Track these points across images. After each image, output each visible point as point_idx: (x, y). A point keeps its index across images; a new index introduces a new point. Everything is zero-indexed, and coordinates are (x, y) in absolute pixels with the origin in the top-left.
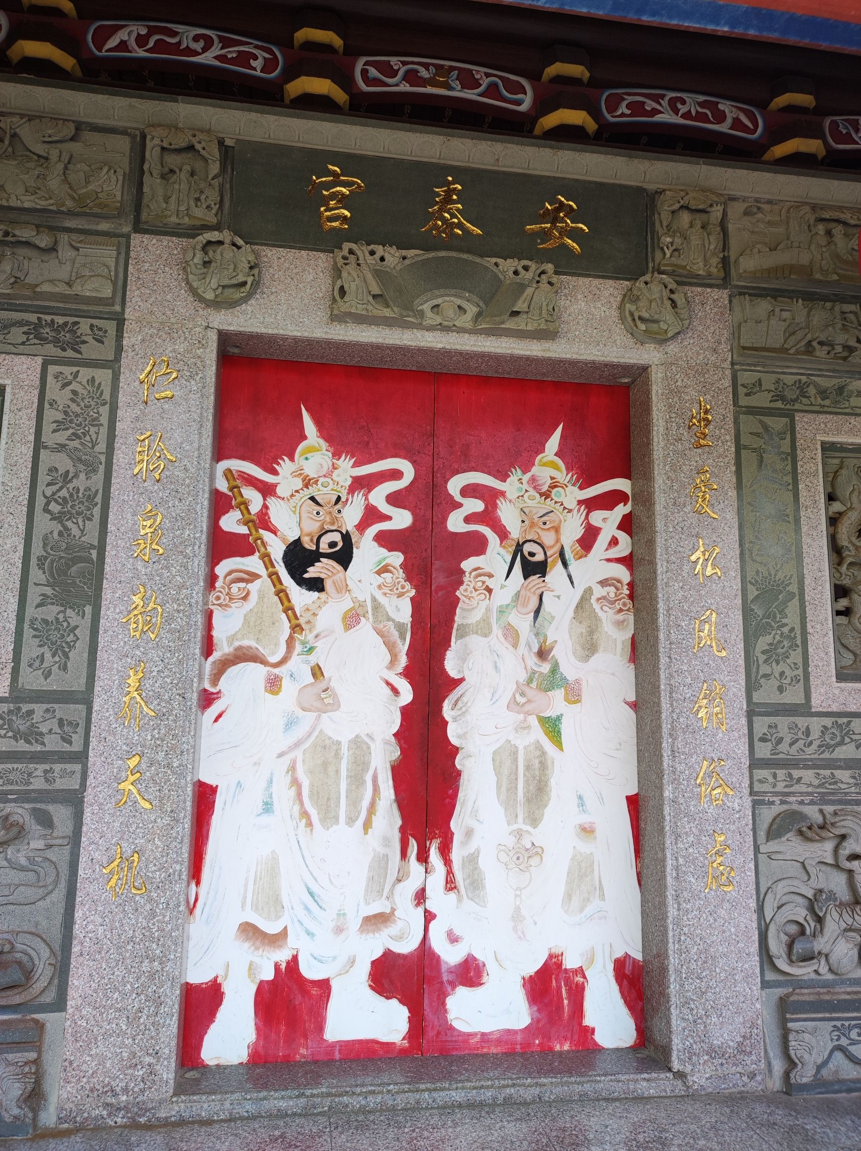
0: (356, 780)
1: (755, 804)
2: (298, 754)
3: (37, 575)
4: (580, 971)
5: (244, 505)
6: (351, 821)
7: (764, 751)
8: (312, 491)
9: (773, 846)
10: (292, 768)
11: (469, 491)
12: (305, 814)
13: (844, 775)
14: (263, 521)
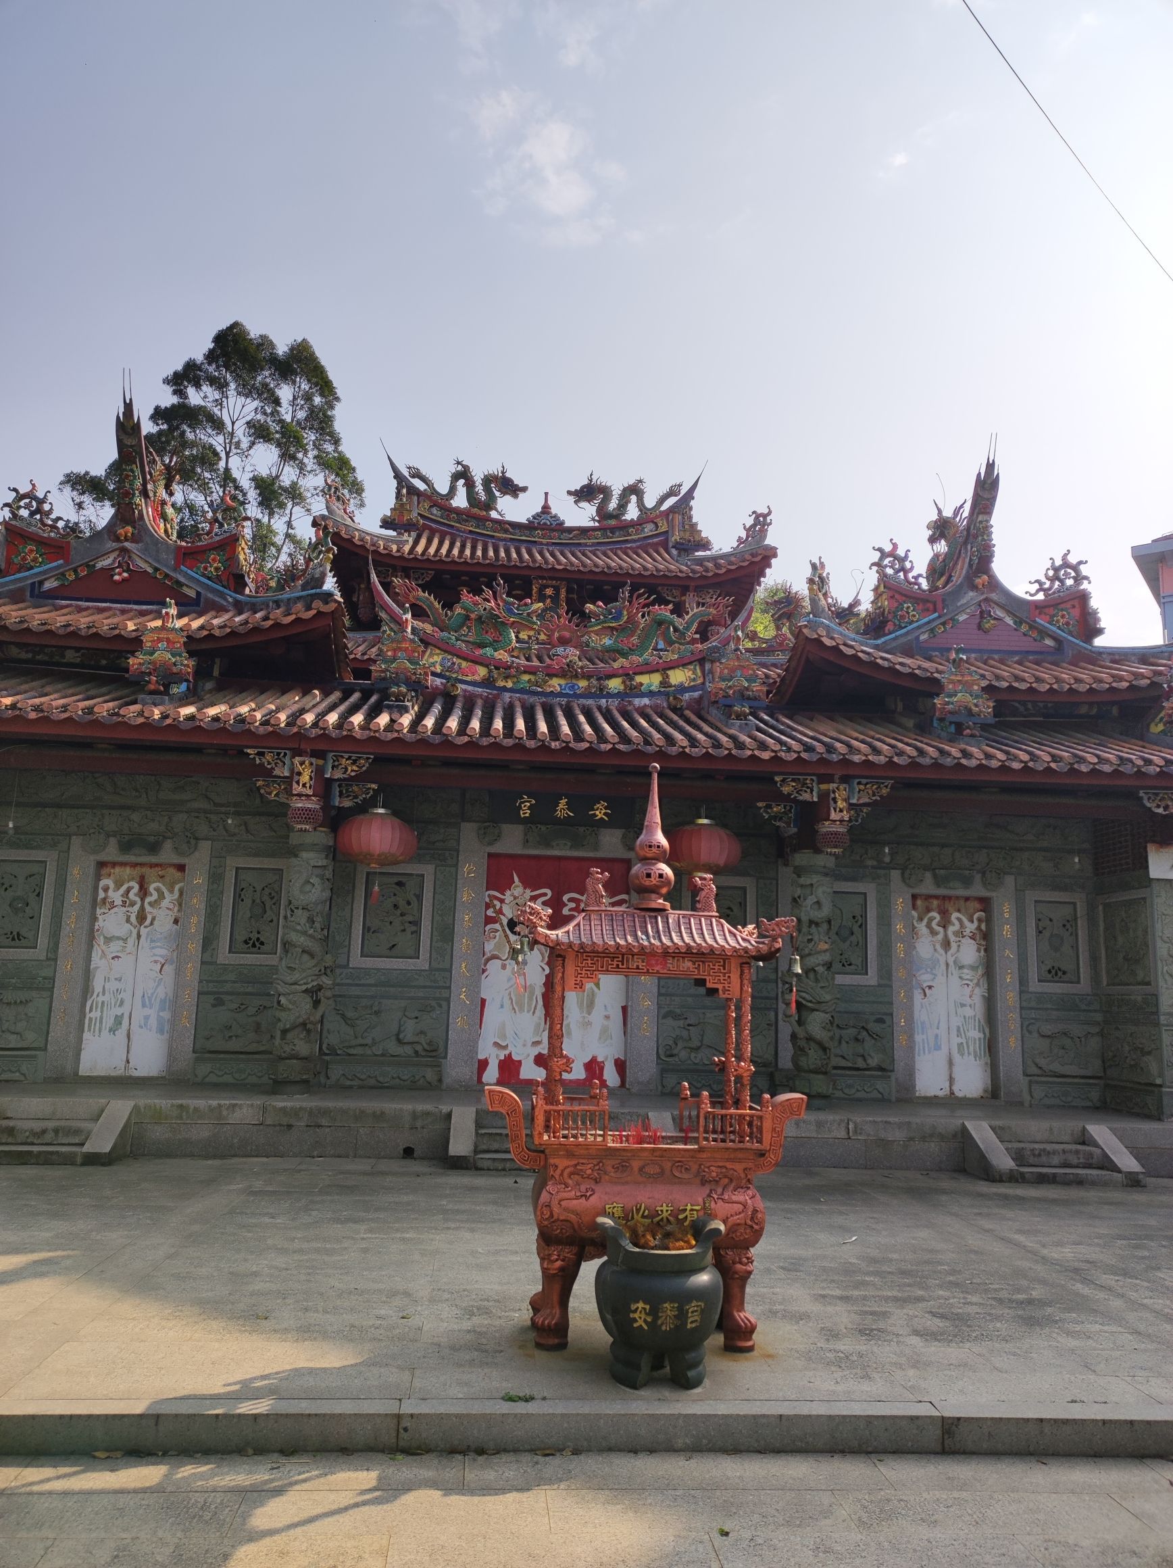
0: (530, 999)
1: (659, 1008)
2: (512, 989)
3: (435, 933)
4: (603, 1062)
5: (494, 906)
6: (528, 1011)
7: (663, 991)
8: (517, 901)
9: (664, 1021)
10: (510, 994)
11: (571, 900)
12: (514, 1009)
13: (690, 999)
14: (500, 912)
